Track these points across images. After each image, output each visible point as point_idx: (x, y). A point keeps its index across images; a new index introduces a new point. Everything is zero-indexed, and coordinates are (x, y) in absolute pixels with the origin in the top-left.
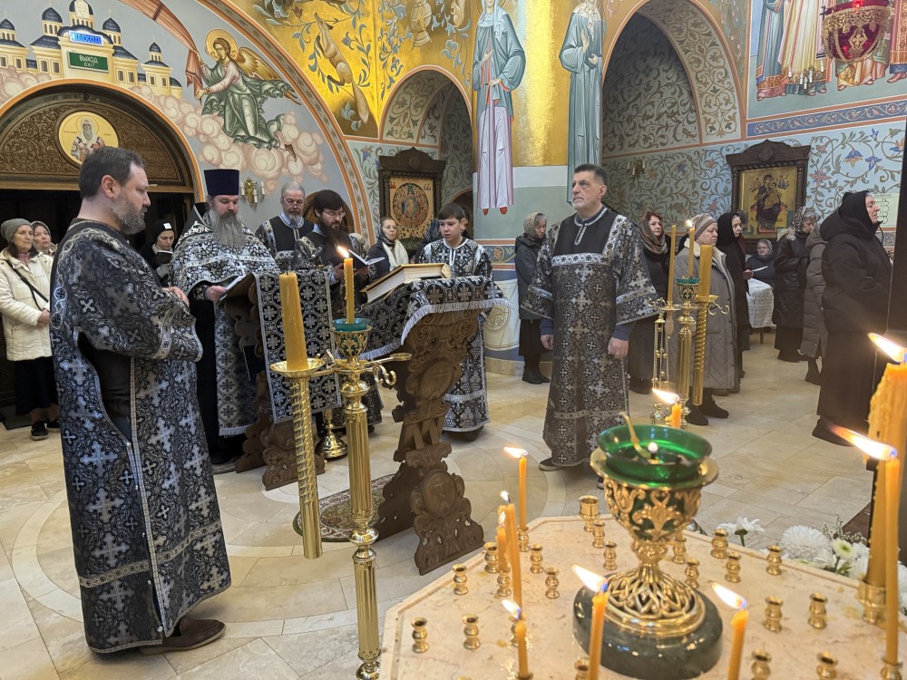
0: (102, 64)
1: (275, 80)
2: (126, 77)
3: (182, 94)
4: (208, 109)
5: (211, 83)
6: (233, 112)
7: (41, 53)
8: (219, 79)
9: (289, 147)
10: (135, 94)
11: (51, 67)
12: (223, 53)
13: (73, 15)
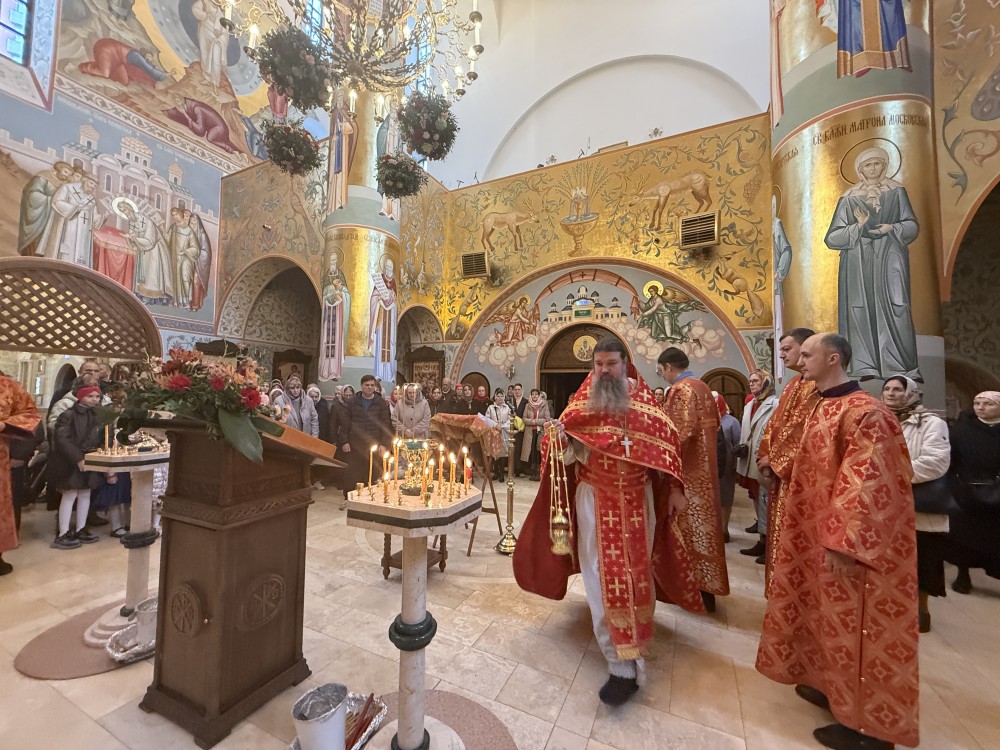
0: (588, 313)
1: (688, 300)
2: (599, 317)
3: (627, 320)
4: (642, 325)
5: (644, 311)
6: (657, 325)
7: (565, 314)
8: (650, 308)
9: (697, 341)
10: (603, 324)
11: (568, 319)
12: (653, 293)
13: (579, 294)
